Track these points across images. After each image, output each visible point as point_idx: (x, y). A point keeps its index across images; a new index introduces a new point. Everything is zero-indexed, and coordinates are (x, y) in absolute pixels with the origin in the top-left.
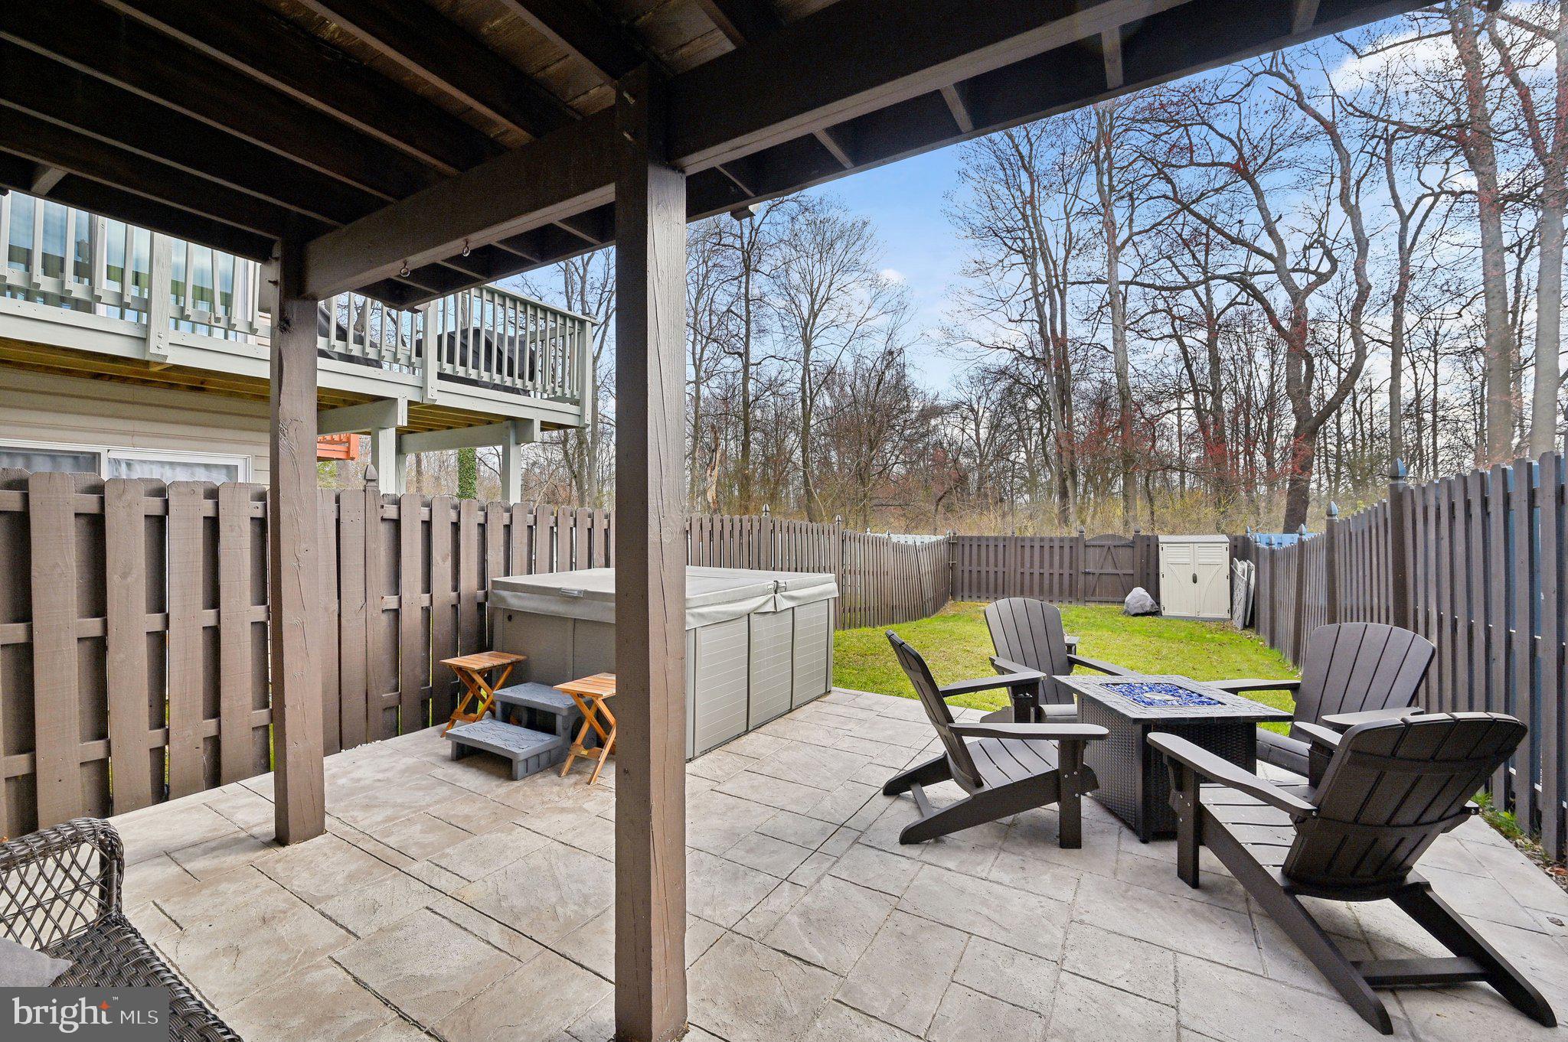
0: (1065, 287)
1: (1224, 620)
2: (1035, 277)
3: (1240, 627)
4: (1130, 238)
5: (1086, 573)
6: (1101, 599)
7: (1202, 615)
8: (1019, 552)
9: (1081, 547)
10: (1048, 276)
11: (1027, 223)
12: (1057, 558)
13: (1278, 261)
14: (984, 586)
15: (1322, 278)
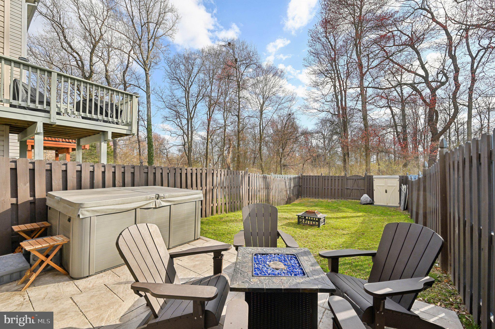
0: (346, 90)
1: (397, 207)
2: (335, 86)
3: (402, 209)
4: (368, 70)
5: (347, 189)
6: (353, 198)
7: (389, 205)
8: (324, 181)
9: (345, 179)
10: (340, 85)
11: (333, 67)
12: (337, 183)
13: (426, 78)
14: (311, 193)
15: (443, 84)
